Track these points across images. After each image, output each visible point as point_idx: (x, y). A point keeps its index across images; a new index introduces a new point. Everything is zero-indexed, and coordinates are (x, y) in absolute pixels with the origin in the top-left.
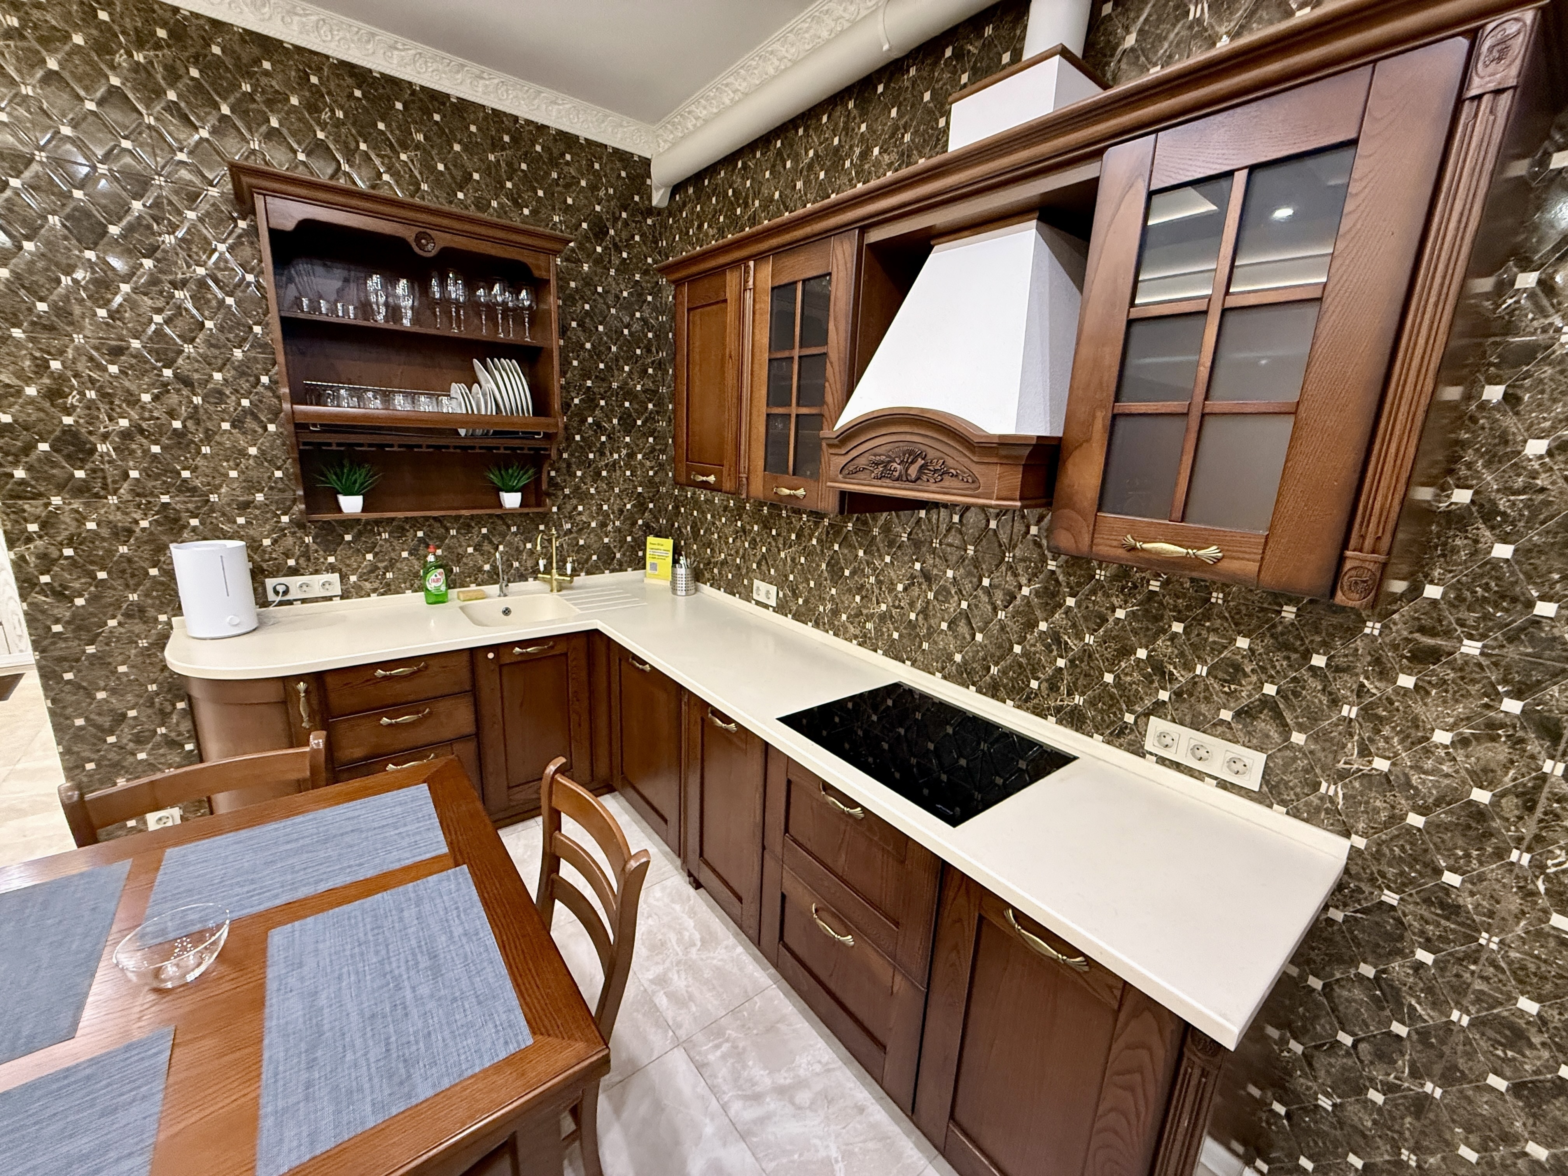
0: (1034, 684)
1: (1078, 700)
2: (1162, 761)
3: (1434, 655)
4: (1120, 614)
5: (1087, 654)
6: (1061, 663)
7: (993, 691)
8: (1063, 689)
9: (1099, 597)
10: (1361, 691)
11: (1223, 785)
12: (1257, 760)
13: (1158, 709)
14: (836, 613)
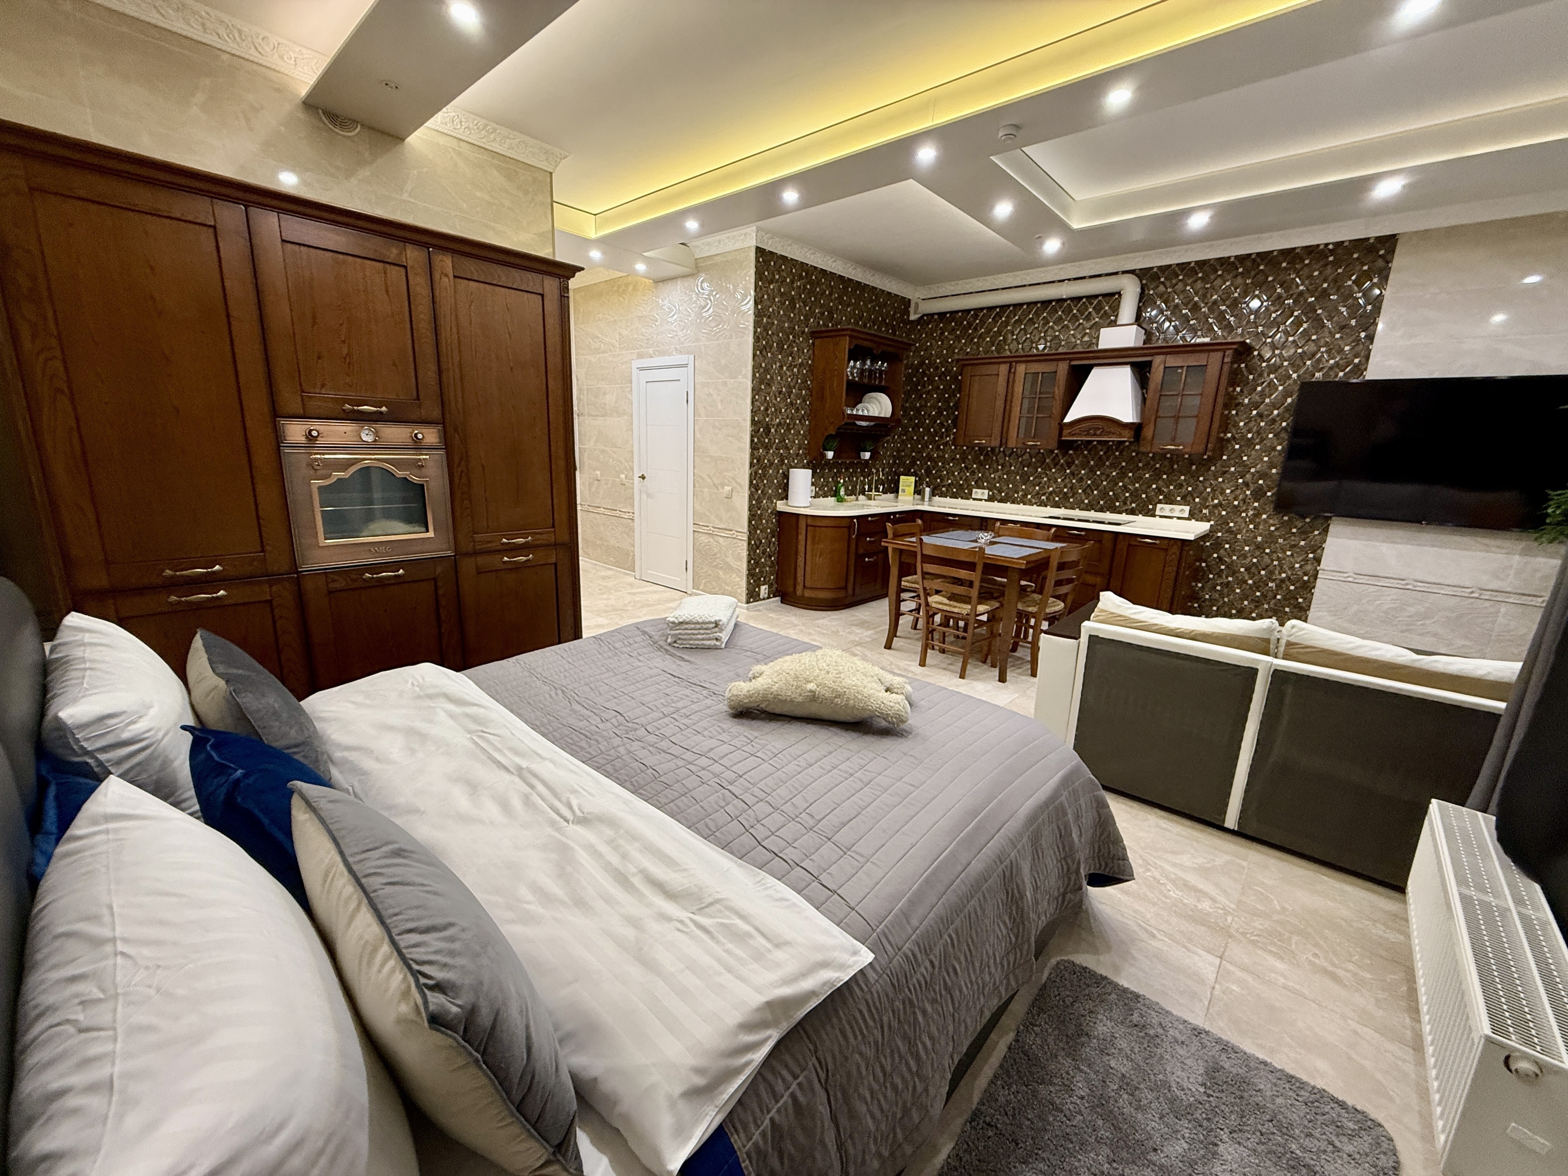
0: (1117, 504)
1: (1134, 505)
2: (1161, 517)
3: (1225, 472)
4: (1147, 476)
5: (1136, 489)
6: (1127, 495)
7: (1101, 510)
8: (1128, 503)
9: (1141, 471)
10: (1211, 484)
11: (1179, 518)
12: (1187, 509)
13: (1160, 502)
14: (1025, 495)
